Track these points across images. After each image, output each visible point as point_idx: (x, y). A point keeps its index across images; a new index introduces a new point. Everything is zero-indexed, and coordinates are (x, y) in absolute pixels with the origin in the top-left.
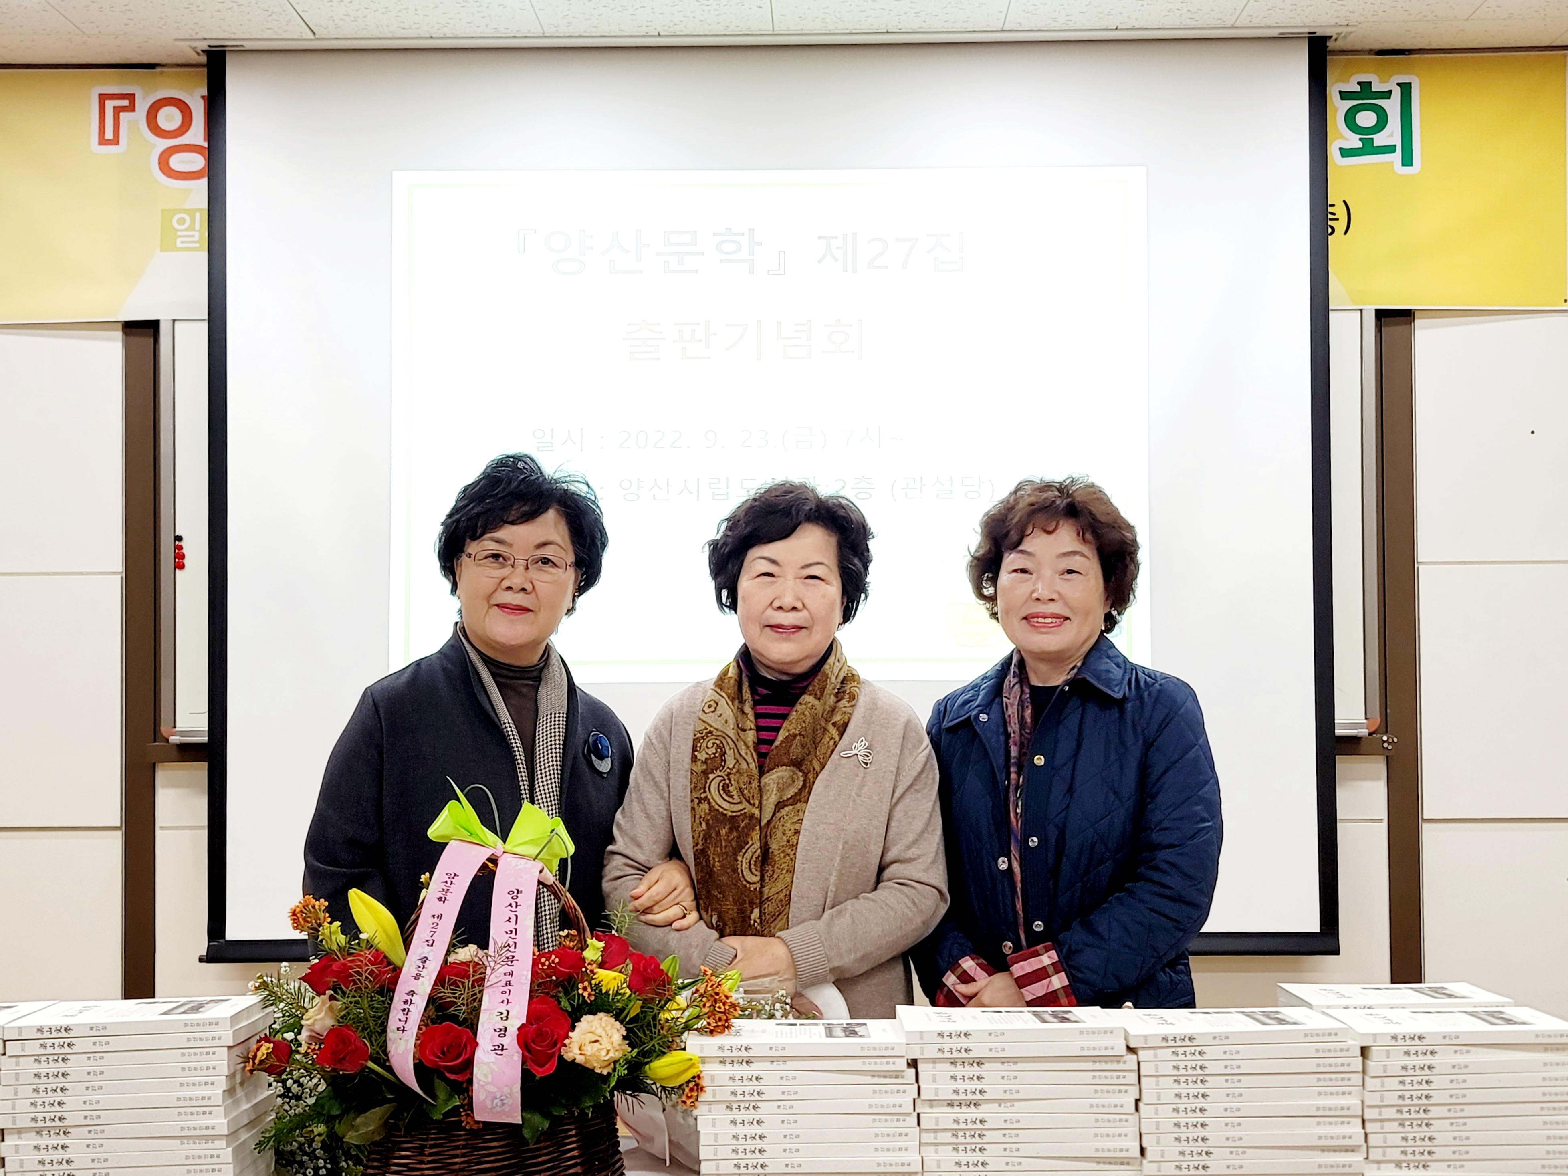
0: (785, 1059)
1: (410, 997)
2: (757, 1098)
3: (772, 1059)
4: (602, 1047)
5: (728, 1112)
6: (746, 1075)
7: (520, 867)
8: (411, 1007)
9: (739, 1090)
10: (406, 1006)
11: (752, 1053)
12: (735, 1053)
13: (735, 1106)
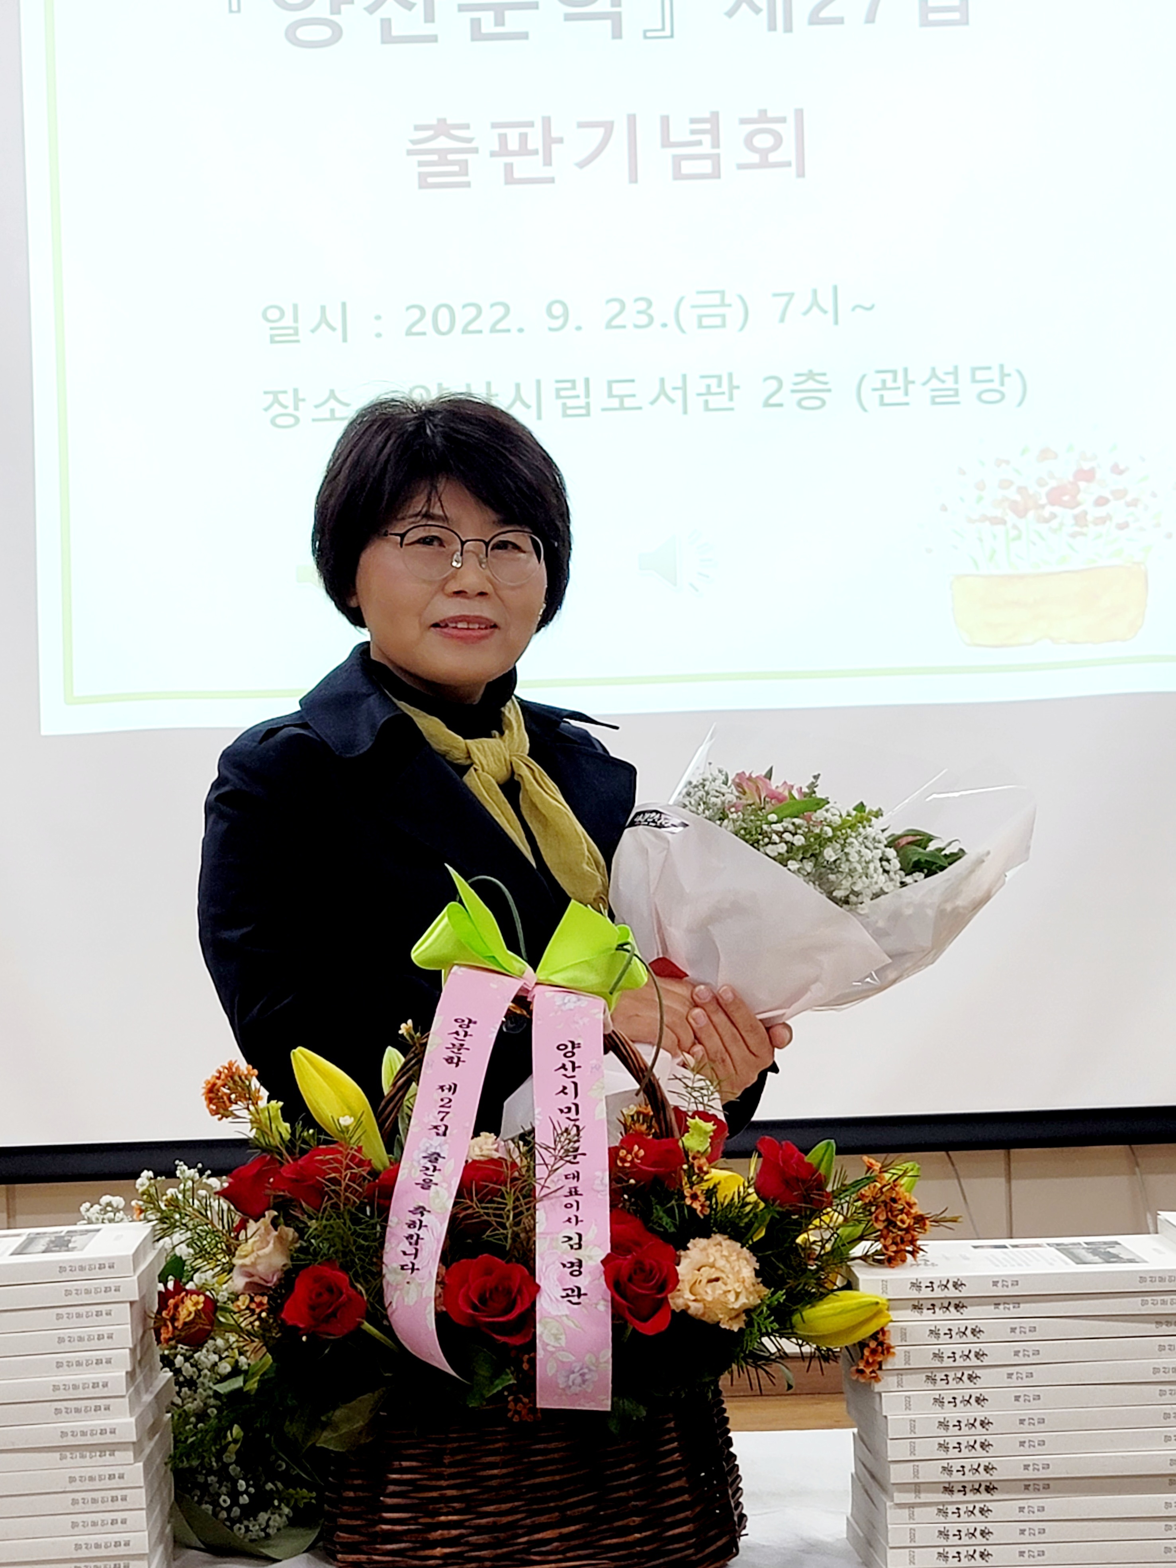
0: (1017, 1300)
1: (419, 1216)
2: (974, 1362)
3: (997, 1301)
4: (729, 1288)
5: (931, 1387)
6: (955, 1326)
7: (571, 1006)
8: (422, 1233)
9: (947, 1350)
10: (412, 1231)
11: (964, 1292)
12: (938, 1293)
13: (940, 1375)
